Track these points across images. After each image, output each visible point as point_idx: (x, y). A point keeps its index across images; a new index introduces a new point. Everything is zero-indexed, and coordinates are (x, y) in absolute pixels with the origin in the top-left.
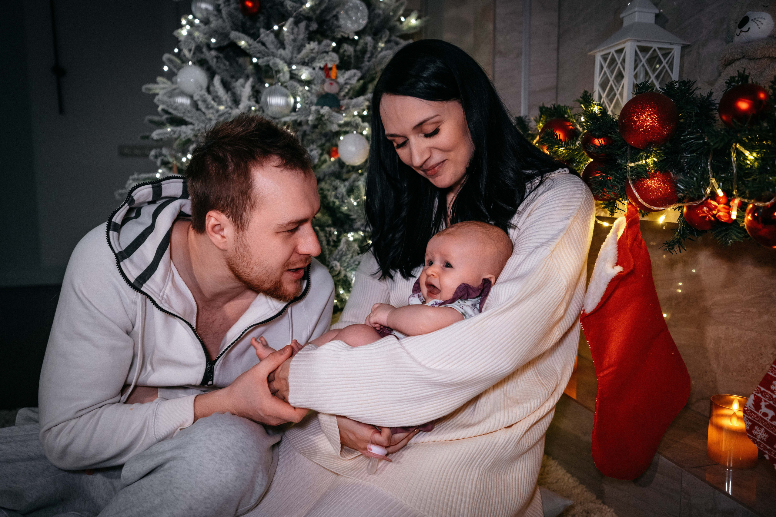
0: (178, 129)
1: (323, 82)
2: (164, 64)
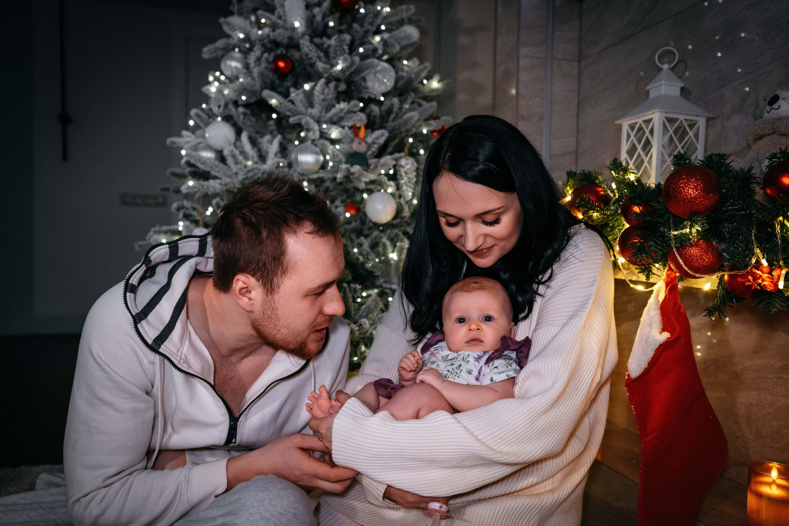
0: (206, 183)
1: (352, 141)
2: (191, 118)
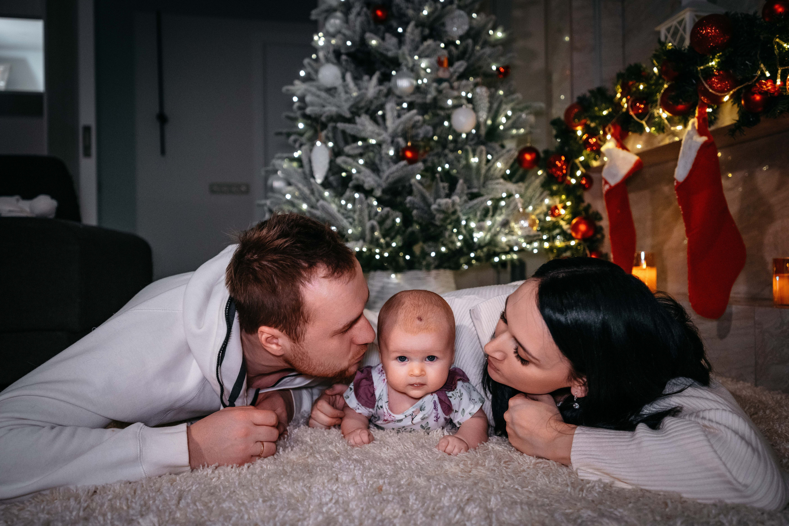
1: (437, 70)
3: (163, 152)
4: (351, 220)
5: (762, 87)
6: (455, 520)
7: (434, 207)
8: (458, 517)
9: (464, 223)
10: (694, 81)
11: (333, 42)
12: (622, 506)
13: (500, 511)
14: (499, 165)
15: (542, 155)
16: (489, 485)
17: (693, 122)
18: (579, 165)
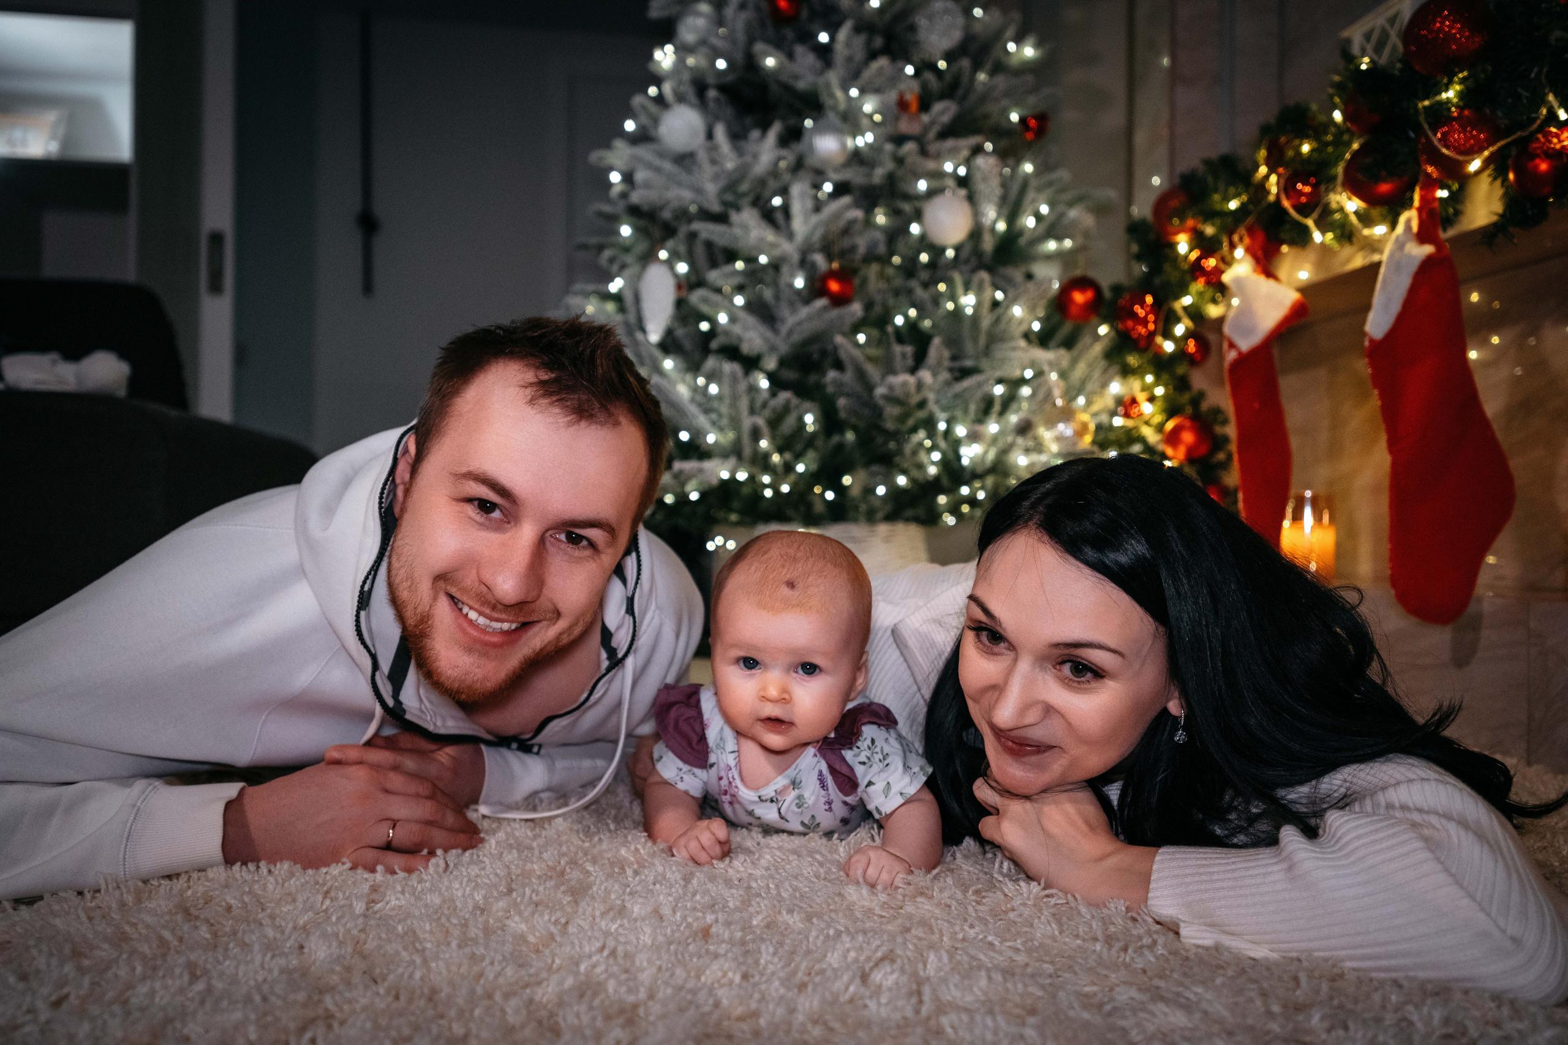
1: (897, 119)
2: (629, 117)
3: (368, 287)
4: (714, 416)
5: (1550, 142)
6: (847, 997)
7: (880, 391)
8: (852, 989)
9: (942, 426)
10: (1412, 135)
11: (691, 61)
12: (1203, 983)
13: (944, 980)
14: (1017, 311)
15: (1107, 294)
16: (932, 932)
17: (1410, 217)
18: (1180, 312)
